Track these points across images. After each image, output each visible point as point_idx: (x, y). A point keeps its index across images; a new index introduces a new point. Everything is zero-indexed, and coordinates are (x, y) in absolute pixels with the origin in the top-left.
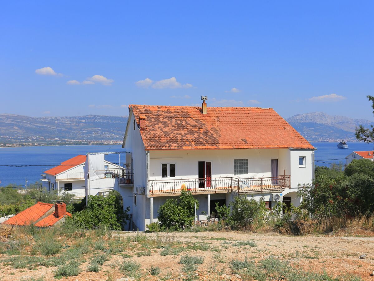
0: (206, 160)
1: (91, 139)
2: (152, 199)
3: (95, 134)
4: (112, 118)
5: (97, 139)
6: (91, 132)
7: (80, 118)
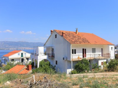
0: (85, 48)
1: (5, 48)
2: (72, 62)
3: (7, 46)
4: (12, 42)
5: (7, 48)
6: (5, 46)
7: (2, 42)
